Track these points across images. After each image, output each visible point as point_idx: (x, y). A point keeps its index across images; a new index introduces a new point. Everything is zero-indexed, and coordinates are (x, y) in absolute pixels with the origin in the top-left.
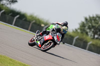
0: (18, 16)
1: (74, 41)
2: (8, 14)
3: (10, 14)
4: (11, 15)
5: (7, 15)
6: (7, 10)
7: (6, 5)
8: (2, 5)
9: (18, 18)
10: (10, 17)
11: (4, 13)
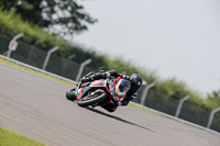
0: (88, 61)
1: (212, 117)
2: (66, 57)
3: (71, 57)
4: (73, 59)
5: (63, 59)
6: (63, 46)
7: (62, 35)
8: (54, 35)
9: (87, 65)
10: (72, 62)
11: (58, 53)
